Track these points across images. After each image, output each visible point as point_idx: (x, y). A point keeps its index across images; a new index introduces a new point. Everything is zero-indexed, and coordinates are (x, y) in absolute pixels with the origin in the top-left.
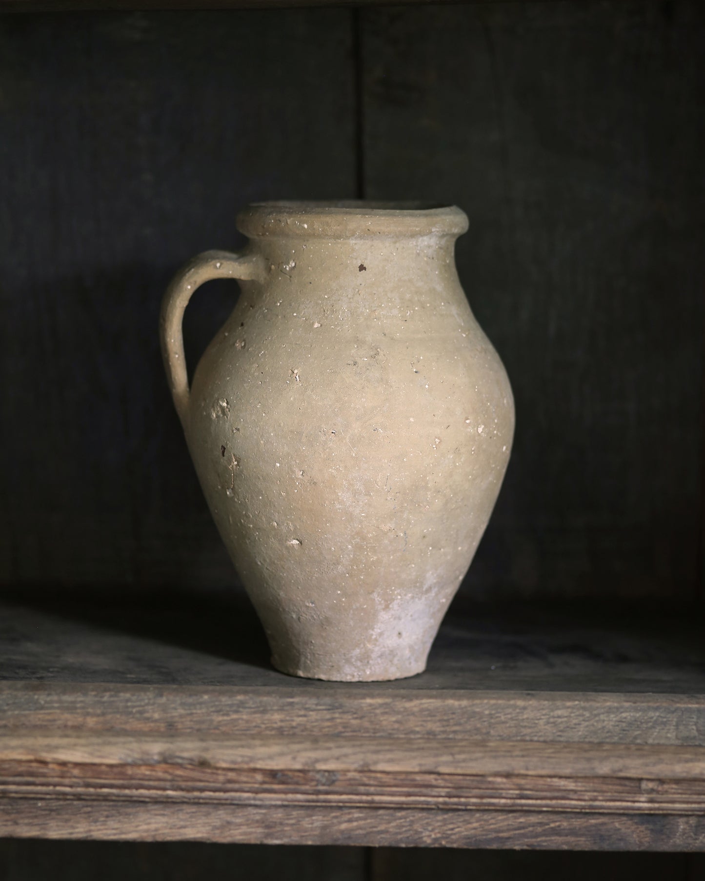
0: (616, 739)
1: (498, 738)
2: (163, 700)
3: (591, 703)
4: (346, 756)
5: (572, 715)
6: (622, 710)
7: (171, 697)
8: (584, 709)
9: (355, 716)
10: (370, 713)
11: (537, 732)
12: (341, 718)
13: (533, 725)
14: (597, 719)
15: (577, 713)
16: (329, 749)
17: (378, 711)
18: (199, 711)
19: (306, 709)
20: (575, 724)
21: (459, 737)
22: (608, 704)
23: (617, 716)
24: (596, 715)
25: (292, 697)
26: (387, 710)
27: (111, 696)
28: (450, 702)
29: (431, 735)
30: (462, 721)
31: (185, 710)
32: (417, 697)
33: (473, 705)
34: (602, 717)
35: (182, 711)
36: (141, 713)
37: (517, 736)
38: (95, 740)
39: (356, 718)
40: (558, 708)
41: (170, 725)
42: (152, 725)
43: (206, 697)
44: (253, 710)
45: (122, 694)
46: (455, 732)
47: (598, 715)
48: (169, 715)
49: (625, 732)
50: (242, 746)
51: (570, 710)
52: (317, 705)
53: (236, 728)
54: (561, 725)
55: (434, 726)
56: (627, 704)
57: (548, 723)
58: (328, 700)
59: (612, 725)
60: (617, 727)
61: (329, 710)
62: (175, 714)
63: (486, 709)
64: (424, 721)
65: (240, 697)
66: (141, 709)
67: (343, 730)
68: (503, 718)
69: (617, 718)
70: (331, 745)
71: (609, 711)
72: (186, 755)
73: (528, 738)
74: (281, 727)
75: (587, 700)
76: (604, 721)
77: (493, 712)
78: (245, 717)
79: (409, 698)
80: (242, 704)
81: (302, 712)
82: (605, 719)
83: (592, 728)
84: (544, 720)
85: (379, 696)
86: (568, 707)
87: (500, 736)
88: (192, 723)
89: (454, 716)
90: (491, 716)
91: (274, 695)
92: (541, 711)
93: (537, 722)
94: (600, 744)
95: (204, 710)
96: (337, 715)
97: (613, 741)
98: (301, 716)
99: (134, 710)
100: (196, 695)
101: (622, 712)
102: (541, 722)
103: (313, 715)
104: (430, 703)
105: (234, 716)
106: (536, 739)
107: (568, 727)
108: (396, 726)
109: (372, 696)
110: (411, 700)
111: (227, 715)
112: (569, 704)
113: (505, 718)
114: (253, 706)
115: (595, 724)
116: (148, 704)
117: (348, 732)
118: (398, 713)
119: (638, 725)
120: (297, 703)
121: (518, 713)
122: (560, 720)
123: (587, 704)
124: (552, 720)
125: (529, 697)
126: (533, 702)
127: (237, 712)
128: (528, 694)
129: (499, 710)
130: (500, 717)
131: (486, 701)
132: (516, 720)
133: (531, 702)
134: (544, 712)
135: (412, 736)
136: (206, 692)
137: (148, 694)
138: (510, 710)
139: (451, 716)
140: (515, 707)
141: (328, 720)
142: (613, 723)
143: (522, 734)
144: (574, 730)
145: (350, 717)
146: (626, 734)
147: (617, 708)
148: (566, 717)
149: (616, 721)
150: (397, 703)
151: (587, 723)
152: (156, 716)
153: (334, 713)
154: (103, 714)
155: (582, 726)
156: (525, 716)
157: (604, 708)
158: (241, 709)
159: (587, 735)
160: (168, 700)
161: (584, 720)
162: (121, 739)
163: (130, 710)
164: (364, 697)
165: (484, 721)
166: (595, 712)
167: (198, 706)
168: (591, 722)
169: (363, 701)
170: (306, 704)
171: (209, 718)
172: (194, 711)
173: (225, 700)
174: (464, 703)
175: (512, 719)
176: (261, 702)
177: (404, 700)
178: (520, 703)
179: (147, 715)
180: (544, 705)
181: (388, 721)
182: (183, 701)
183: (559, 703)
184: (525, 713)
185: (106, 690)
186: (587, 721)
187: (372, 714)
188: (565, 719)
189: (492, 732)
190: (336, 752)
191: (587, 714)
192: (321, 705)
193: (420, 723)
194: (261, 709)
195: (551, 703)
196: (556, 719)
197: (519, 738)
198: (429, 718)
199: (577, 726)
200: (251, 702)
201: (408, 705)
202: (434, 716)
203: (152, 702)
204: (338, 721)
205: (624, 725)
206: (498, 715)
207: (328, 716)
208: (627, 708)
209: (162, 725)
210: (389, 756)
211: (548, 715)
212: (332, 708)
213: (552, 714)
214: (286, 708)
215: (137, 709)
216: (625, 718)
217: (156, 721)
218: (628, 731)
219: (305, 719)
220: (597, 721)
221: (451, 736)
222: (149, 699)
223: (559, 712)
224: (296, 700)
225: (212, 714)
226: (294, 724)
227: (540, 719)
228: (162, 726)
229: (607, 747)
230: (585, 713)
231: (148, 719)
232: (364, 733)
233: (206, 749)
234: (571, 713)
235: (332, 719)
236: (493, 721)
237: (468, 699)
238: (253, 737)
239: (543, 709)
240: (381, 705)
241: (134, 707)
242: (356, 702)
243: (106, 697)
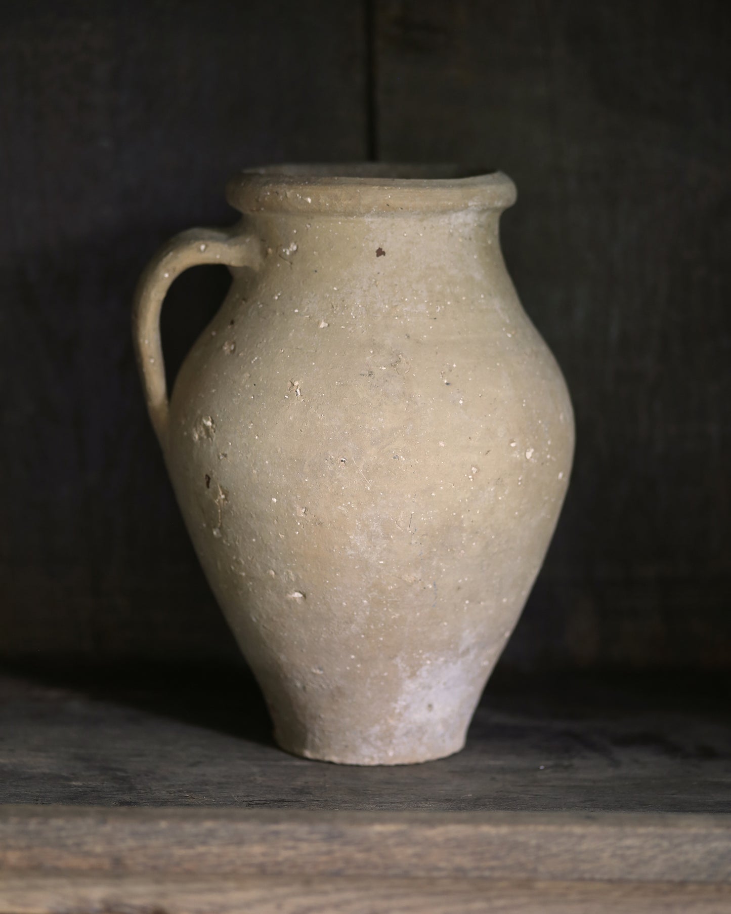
0: (703, 877)
1: (548, 877)
2: (107, 828)
3: (670, 830)
4: (348, 902)
5: (646, 845)
6: (711, 838)
7: (118, 825)
8: (662, 837)
9: (360, 848)
10: (380, 844)
11: (600, 868)
12: (342, 851)
13: (594, 859)
14: (679, 850)
15: (653, 843)
16: (325, 893)
17: (391, 842)
18: (154, 843)
19: (295, 839)
20: (650, 857)
21: (497, 874)
22: (693, 830)
23: (705, 846)
24: (677, 846)
25: (277, 823)
26: (402, 840)
27: (39, 824)
28: (487, 830)
29: (459, 874)
30: (501, 854)
31: (136, 841)
32: (442, 822)
33: (515, 833)
34: (686, 847)
35: (132, 843)
36: (78, 845)
37: (573, 874)
38: (17, 883)
39: (362, 851)
40: (627, 837)
41: (117, 862)
42: (93, 861)
43: (163, 824)
44: (225, 841)
45: (53, 821)
46: (492, 869)
47: (680, 845)
48: (115, 848)
49: (715, 867)
50: (211, 890)
51: (642, 839)
52: (310, 833)
53: (203, 865)
54: (631, 859)
55: (464, 861)
56: (718, 831)
57: (613, 856)
58: (324, 827)
59: (699, 859)
60: (705, 861)
61: (325, 840)
62: (123, 846)
63: (532, 838)
64: (451, 854)
65: (208, 825)
66: (78, 840)
67: (344, 867)
68: (554, 850)
69: (705, 849)
70: (328, 887)
71: (695, 839)
72: (137, 902)
73: (587, 876)
74: (263, 863)
75: (666, 825)
76: (687, 853)
77: (542, 842)
78: (215, 850)
79: (429, 823)
80: (211, 834)
81: (290, 843)
82: (690, 850)
83: (672, 863)
84: (609, 852)
85: (392, 821)
86: (641, 835)
87: (551, 873)
88: (145, 859)
89: (490, 847)
90: (539, 847)
91: (253, 821)
92: (604, 840)
93: (599, 854)
94: (683, 883)
95: (161, 842)
96: (336, 847)
97: (700, 879)
98: (289, 848)
99: (69, 842)
100: (151, 822)
101: (711, 842)
102: (605, 855)
103: (305, 847)
104: (459, 830)
105: (201, 849)
106: (598, 877)
107: (640, 861)
108: (414, 861)
109: (382, 821)
110: (433, 826)
111: (191, 846)
112: (642, 830)
113: (558, 849)
114: (226, 836)
115: (676, 857)
116: (87, 834)
117: (350, 869)
118: (417, 844)
120: (284, 832)
121: (575, 843)
122: (629, 853)
123: (666, 831)
124: (619, 852)
125: (589, 821)
126: (594, 829)
127: (204, 843)
128: (588, 818)
129: (549, 840)
130: (551, 848)
131: (532, 827)
132: (572, 852)
133: (591, 829)
134: (609, 842)
135: (435, 874)
136: (164, 817)
137: (88, 819)
138: (564, 840)
139: (486, 848)
140: (570, 835)
142: (700, 856)
143: (580, 871)
144: (649, 865)
145: (354, 850)
146: (717, 869)
147: (705, 836)
148: (638, 848)
149: (704, 853)
150: (415, 831)
151: (665, 856)
152: (99, 849)
153: (332, 844)
154: (29, 847)
155: (659, 859)
156: (584, 847)
157: (688, 836)
158: (210, 840)
159: (665, 872)
160: (114, 829)
161: (661, 852)
162: (51, 882)
163: (64, 841)
164: (372, 821)
165: (530, 854)
166: (676, 841)
167: (153, 837)
168: (671, 855)
169: (370, 828)
170: (295, 832)
171: (168, 851)
172: (148, 843)
173: (189, 828)
174: (504, 830)
175: (566, 851)
176: (236, 830)
177: (424, 826)
178: (578, 830)
179: (86, 848)
180: (609, 832)
181: (403, 855)
182: (134, 829)
183: (628, 830)
184: (584, 843)
185: (34, 815)
186: (666, 853)
187: (382, 846)
188: (637, 851)
189: (541, 868)
190: (335, 898)
191: (665, 844)
192: (315, 834)
193: (445, 857)
194: (236, 839)
195: (617, 829)
196: (624, 851)
197: (576, 876)
198: (457, 851)
199: (652, 860)
200: (223, 831)
201: (430, 833)
202: (464, 847)
203: (92, 830)
204: (338, 854)
205: (714, 858)
206: (548, 846)
207: (324, 849)
208: (718, 836)
209: (107, 861)
210: (405, 902)
211: (615, 845)
212: (330, 838)
213: (619, 844)
214: (269, 838)
215: (74, 840)
216: (716, 849)
217: (98, 856)
218: (720, 865)
219: (294, 852)
220: (679, 854)
221: (487, 873)
222: (89, 827)
224: (282, 827)
225: (172, 846)
226: (280, 859)
228: (106, 864)
229: (692, 888)
230: (662, 843)
231: (88, 854)
232: (372, 870)
233: (163, 895)
234: (645, 842)
235: (329, 853)
236: (541, 853)
237: (510, 824)
238: (226, 876)
239: (607, 838)
240: (394, 834)
241: (69, 837)
242: (361, 829)
243: (33, 825)
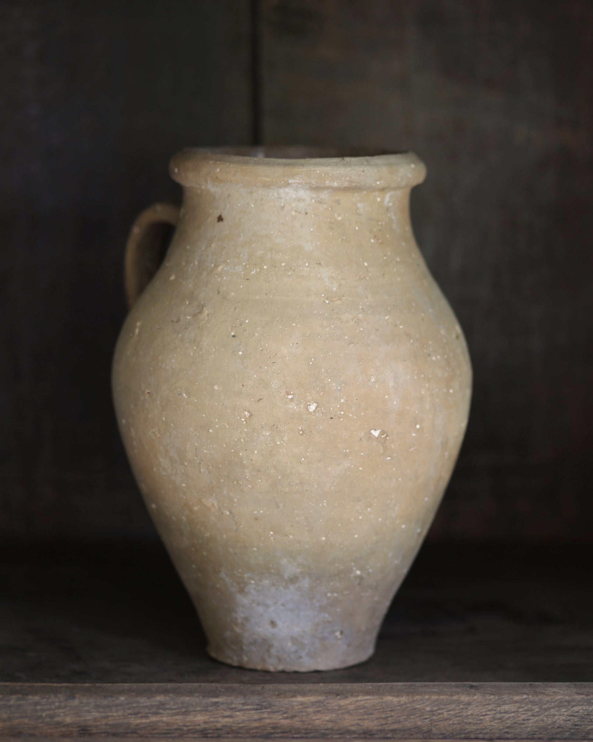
1: (440, 736)
2: (76, 702)
3: (540, 697)
5: (521, 710)
6: (574, 704)
7: (84, 700)
8: (533, 703)
9: (285, 715)
10: (302, 712)
11: (483, 729)
12: (271, 718)
13: (478, 722)
14: (547, 713)
15: (526, 708)
17: (310, 710)
18: (115, 714)
19: (232, 709)
20: (524, 720)
22: (559, 697)
23: (569, 709)
24: (546, 710)
25: (217, 697)
26: (320, 709)
27: (18, 699)
28: (389, 698)
29: (368, 734)
30: (401, 719)
31: (100, 712)
32: (352, 693)
33: (413, 701)
34: (552, 711)
35: (96, 714)
36: (51, 717)
37: (461, 734)
39: (286, 718)
40: (505, 703)
41: (83, 730)
42: (64, 729)
43: (122, 698)
44: (174, 711)
45: (30, 697)
47: (549, 709)
48: (82, 719)
49: (577, 727)
51: (517, 705)
52: (243, 704)
53: (155, 731)
54: (508, 721)
55: (372, 725)
56: (579, 697)
57: (494, 719)
58: (255, 699)
59: (563, 720)
60: (568, 722)
61: (257, 709)
62: (89, 718)
63: (427, 706)
64: (360, 720)
65: (160, 698)
66: (51, 712)
67: (272, 731)
68: (445, 715)
69: (569, 713)
71: (560, 704)
73: (472, 736)
74: (205, 729)
75: (536, 694)
76: (554, 715)
77: (435, 708)
78: (165, 719)
81: (228, 713)
82: (556, 713)
83: (542, 724)
84: (491, 716)
85: (311, 692)
86: (516, 702)
87: (442, 734)
88: (108, 727)
89: (393, 714)
90: (432, 713)
91: (196, 695)
92: (487, 706)
93: (482, 718)
95: (120, 713)
96: (265, 715)
97: (565, 736)
98: (226, 717)
99: (44, 715)
100: (112, 697)
101: (574, 706)
102: (487, 718)
103: (240, 716)
104: (366, 700)
105: (154, 718)
106: (481, 736)
107: (516, 723)
108: (330, 725)
109: (304, 693)
110: (346, 697)
111: (146, 717)
112: (516, 698)
113: (449, 714)
114: (174, 707)
115: (545, 719)
116: (59, 707)
117: (278, 733)
118: (332, 711)
119: (590, 719)
120: (222, 703)
121: (462, 709)
122: (507, 716)
123: (536, 699)
124: (498, 716)
125: (473, 690)
126: (478, 697)
127: (156, 714)
128: (472, 687)
129: (441, 706)
130: (443, 713)
131: (427, 697)
132: (459, 716)
133: (475, 697)
134: (490, 707)
136: (122, 692)
137: (59, 696)
138: (453, 706)
139: (389, 714)
140: (459, 702)
141: (255, 720)
142: (564, 718)
143: (466, 731)
144: (522, 726)
145: (281, 717)
146: (578, 729)
147: (569, 702)
148: (514, 712)
149: (567, 715)
150: (331, 701)
151: (536, 718)
152: (68, 720)
153: (263, 713)
155: (530, 721)
156: (470, 712)
157: (555, 701)
158: (161, 711)
159: (536, 731)
160: (81, 703)
161: (533, 716)
163: (39, 714)
164: (295, 693)
165: (426, 719)
166: (545, 706)
167: (114, 709)
168: (541, 717)
169: (294, 699)
170: (232, 703)
171: (126, 721)
172: (110, 714)
173: (143, 701)
174: (404, 699)
175: (455, 716)
176: (182, 703)
177: (339, 697)
178: (464, 698)
179: (57, 719)
180: (490, 700)
181: (321, 720)
182: (98, 703)
183: (505, 697)
184: (469, 709)
185: (13, 692)
186: (536, 716)
187: (304, 714)
188: (513, 714)
191: (537, 709)
192: (248, 705)
193: (355, 722)
194: (183, 710)
195: (497, 698)
196: (502, 715)
197: (463, 736)
198: (366, 717)
199: (525, 722)
200: (172, 703)
201: (343, 702)
202: (371, 714)
203: (63, 704)
204: (267, 721)
205: (576, 719)
206: (439, 712)
207: (256, 717)
208: (580, 702)
209: (75, 729)
211: (495, 710)
212: (260, 707)
213: (498, 709)
214: (209, 708)
215: (47, 712)
216: (577, 712)
217: (68, 725)
218: (581, 726)
219: (231, 720)
220: (547, 716)
222: (60, 702)
223: (506, 707)
224: (221, 699)
225: (130, 716)
226: (219, 725)
227: (486, 715)
228: (75, 732)
230: (534, 708)
231: (59, 724)
232: (295, 734)
234: (519, 708)
235: (261, 719)
236: (435, 718)
237: (408, 694)
239: (488, 704)
240: (313, 704)
241: (43, 710)
242: (286, 701)
243: (13, 700)
